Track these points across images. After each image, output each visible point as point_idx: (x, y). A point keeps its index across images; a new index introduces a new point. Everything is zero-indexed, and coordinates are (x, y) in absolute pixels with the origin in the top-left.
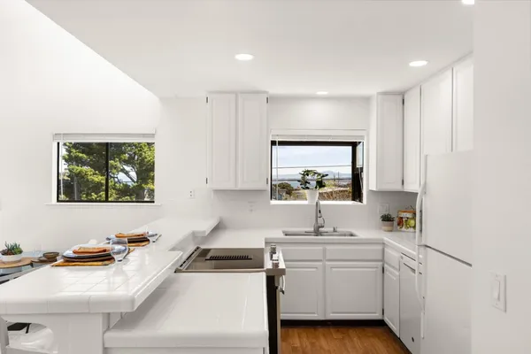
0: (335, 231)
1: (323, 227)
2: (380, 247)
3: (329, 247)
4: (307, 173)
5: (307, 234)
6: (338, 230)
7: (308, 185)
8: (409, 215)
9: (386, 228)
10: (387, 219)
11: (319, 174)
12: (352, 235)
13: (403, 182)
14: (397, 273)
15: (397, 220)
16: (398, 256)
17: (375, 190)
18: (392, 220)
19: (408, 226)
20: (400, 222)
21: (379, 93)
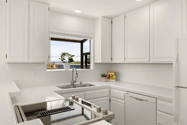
0: (81, 83)
1: (75, 82)
2: (108, 90)
3: (87, 92)
4: (64, 54)
6: (83, 83)
7: (64, 61)
8: (113, 74)
9: (104, 80)
10: (103, 76)
11: (70, 55)
12: (90, 85)
13: (112, 59)
14: (123, 101)
15: (108, 76)
16: (123, 93)
17: (101, 62)
18: (106, 76)
19: (113, 79)
20: (109, 77)
21: (102, 17)
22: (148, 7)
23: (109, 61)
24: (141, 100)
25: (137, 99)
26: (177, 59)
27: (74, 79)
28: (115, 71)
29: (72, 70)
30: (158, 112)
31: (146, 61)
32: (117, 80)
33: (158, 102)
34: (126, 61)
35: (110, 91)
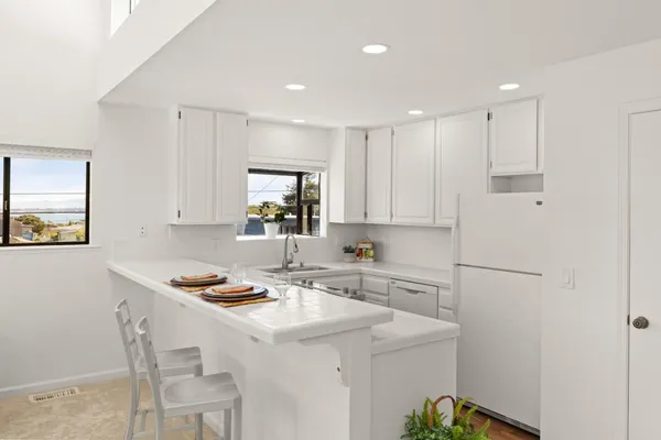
1: (291, 262)
2: (357, 278)
4: (266, 205)
5: (276, 271)
6: (305, 264)
8: (369, 246)
9: (348, 260)
10: (348, 250)
12: (320, 269)
13: (366, 214)
14: (386, 298)
15: (357, 251)
16: (385, 282)
17: (342, 222)
18: (353, 251)
19: (367, 256)
20: (360, 253)
21: (348, 128)
22: (432, 122)
23: (360, 219)
24: (417, 292)
25: (410, 291)
26: (458, 225)
27: (289, 257)
28: (372, 240)
29: (284, 237)
30: (440, 309)
31: (428, 221)
32: (377, 259)
33: (442, 292)
34: (395, 221)
35: (361, 281)
